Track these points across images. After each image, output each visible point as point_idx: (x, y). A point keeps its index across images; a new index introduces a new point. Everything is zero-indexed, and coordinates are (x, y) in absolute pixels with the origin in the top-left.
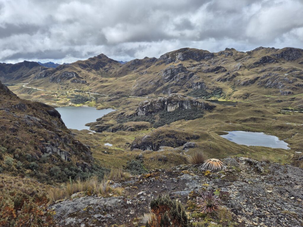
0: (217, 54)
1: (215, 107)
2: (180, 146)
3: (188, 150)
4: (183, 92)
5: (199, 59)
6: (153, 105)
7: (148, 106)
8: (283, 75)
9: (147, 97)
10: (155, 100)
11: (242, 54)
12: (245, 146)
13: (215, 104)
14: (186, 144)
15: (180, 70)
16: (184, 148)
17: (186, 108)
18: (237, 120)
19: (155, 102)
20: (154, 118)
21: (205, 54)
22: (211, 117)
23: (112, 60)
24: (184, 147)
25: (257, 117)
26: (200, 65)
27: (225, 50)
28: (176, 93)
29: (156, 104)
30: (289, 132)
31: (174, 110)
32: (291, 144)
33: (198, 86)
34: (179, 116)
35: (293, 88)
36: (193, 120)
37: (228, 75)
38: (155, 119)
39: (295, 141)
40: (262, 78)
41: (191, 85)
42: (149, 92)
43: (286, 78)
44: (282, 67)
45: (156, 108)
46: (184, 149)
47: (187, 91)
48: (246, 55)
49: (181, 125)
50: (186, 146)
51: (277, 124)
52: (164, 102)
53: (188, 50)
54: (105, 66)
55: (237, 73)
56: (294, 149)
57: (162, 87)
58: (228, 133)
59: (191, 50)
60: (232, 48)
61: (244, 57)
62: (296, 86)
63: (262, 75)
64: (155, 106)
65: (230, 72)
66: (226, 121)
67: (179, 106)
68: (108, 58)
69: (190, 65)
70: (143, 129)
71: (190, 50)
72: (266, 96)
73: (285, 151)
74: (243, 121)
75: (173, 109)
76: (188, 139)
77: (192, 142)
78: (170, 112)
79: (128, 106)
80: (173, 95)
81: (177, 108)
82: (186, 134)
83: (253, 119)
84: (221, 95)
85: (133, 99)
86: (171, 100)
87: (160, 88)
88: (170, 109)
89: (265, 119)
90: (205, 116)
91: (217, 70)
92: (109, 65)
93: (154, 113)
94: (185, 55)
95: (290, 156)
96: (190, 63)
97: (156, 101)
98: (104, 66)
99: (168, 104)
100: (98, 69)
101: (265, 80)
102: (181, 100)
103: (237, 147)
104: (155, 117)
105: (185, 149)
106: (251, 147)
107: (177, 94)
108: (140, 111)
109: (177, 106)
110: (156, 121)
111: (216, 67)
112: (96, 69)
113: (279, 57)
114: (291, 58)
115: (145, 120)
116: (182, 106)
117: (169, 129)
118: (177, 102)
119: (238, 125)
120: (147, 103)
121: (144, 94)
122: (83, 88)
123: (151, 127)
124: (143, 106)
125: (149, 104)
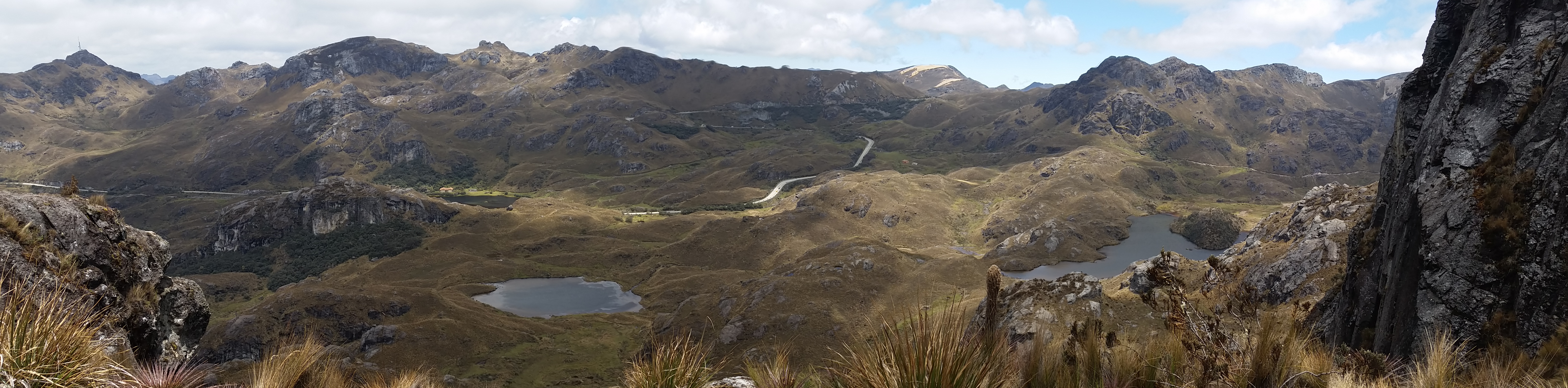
0: (456, 59)
1: (456, 212)
2: (351, 340)
3: (375, 351)
4: (363, 173)
5: (406, 72)
6: (266, 216)
7: (248, 221)
8: (620, 121)
9: (244, 192)
10: (271, 199)
11: (524, 59)
12: (539, 319)
13: (456, 205)
14: (368, 332)
15: (350, 106)
16: (365, 345)
17: (371, 222)
18: (517, 249)
19: (271, 206)
20: (268, 259)
21: (422, 56)
22: (443, 244)
23: (119, 71)
24: (363, 341)
25: (568, 235)
26: (411, 90)
27: (478, 46)
28: (340, 177)
29: (275, 214)
30: (641, 268)
31: (333, 228)
32: (647, 296)
33: (405, 153)
34: (351, 246)
35: (647, 154)
36: (394, 258)
37: (490, 120)
38: (273, 261)
39: (655, 287)
40: (576, 130)
41: (387, 150)
42: (254, 176)
43: (630, 129)
44: (618, 98)
45: (275, 227)
46: (363, 349)
47: (375, 167)
48: (534, 65)
49: (357, 276)
50: (370, 338)
51: (616, 251)
52: (301, 203)
53: (370, 42)
54: (95, 91)
55: (513, 114)
56: (655, 307)
57: (295, 157)
58: (494, 289)
59: (381, 45)
60: (499, 43)
61: (528, 69)
62: (652, 148)
63: (572, 121)
64: (271, 218)
65: (496, 112)
66: (488, 253)
67: (349, 214)
68: (103, 64)
69: (380, 88)
70: (232, 298)
71: (377, 45)
72: (589, 177)
73: (634, 316)
74: (534, 249)
75: (329, 225)
76: (374, 315)
77: (389, 327)
78: (321, 237)
79: (180, 223)
80: (330, 181)
81: (342, 222)
82: (371, 302)
83: (559, 242)
84: (476, 177)
85: (199, 198)
86: (323, 197)
87: (289, 160)
88: (322, 227)
89: (588, 239)
90: (427, 242)
91: (460, 105)
92: (110, 88)
93: (269, 242)
94: (362, 59)
95: (645, 327)
96: (379, 84)
97: (274, 204)
98: (91, 91)
99: (312, 210)
100: (69, 101)
101: (583, 133)
102: (355, 196)
103: (518, 325)
104: (273, 254)
105: (367, 347)
106: (556, 321)
107: (342, 178)
108: (221, 237)
109: (341, 218)
110: (277, 268)
111: (456, 96)
112: (62, 103)
113: (609, 74)
114: (636, 77)
115: (237, 269)
116: (355, 218)
117: (315, 290)
118: (344, 203)
119: (519, 261)
120: (245, 210)
121: (236, 183)
122: (13, 170)
123: (260, 289)
124: (231, 220)
125: (252, 212)
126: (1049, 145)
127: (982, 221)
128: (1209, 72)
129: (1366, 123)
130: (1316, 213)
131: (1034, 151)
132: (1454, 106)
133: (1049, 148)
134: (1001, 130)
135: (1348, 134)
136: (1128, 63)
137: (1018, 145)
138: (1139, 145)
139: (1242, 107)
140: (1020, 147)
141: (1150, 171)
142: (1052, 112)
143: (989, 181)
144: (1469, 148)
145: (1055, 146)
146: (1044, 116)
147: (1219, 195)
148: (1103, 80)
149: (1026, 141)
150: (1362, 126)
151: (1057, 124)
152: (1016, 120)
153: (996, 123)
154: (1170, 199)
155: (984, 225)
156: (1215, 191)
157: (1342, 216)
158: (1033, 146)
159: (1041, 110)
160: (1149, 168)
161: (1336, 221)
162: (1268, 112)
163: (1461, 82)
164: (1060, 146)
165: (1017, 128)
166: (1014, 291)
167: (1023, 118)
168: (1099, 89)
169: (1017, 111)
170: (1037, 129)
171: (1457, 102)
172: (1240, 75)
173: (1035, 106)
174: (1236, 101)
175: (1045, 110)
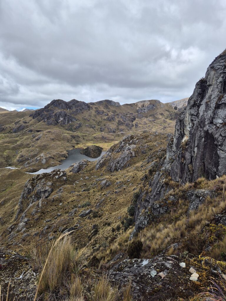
126: (37, 130)
127: (16, 157)
128: (86, 103)
129: (134, 116)
130: (126, 144)
131: (31, 132)
132: (213, 109)
133: (37, 131)
134: (18, 125)
135: (129, 120)
136: (59, 102)
137: (25, 130)
138: (67, 128)
139: (97, 114)
140: (26, 131)
141: (71, 136)
142: (36, 118)
143: (16, 143)
144: (221, 119)
145: (39, 130)
146: (33, 120)
147: (94, 141)
148: (52, 107)
149: (28, 129)
150: (133, 117)
151: (39, 122)
152: (23, 122)
153: (15, 123)
154: (79, 144)
155: (17, 158)
156: (92, 140)
157: (135, 144)
158: (31, 130)
159: (32, 118)
160: (71, 135)
161: (133, 145)
162: (105, 115)
163: (214, 104)
164: (40, 130)
165: (24, 124)
166: (37, 178)
167: (25, 121)
168: (51, 110)
169: (23, 119)
170: (31, 124)
171: (214, 108)
172: (95, 104)
173: (29, 117)
174: (95, 112)
175: (33, 118)
